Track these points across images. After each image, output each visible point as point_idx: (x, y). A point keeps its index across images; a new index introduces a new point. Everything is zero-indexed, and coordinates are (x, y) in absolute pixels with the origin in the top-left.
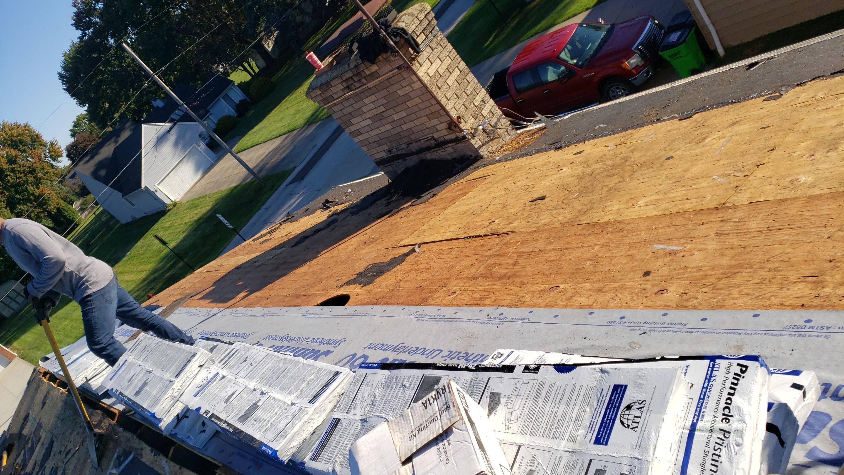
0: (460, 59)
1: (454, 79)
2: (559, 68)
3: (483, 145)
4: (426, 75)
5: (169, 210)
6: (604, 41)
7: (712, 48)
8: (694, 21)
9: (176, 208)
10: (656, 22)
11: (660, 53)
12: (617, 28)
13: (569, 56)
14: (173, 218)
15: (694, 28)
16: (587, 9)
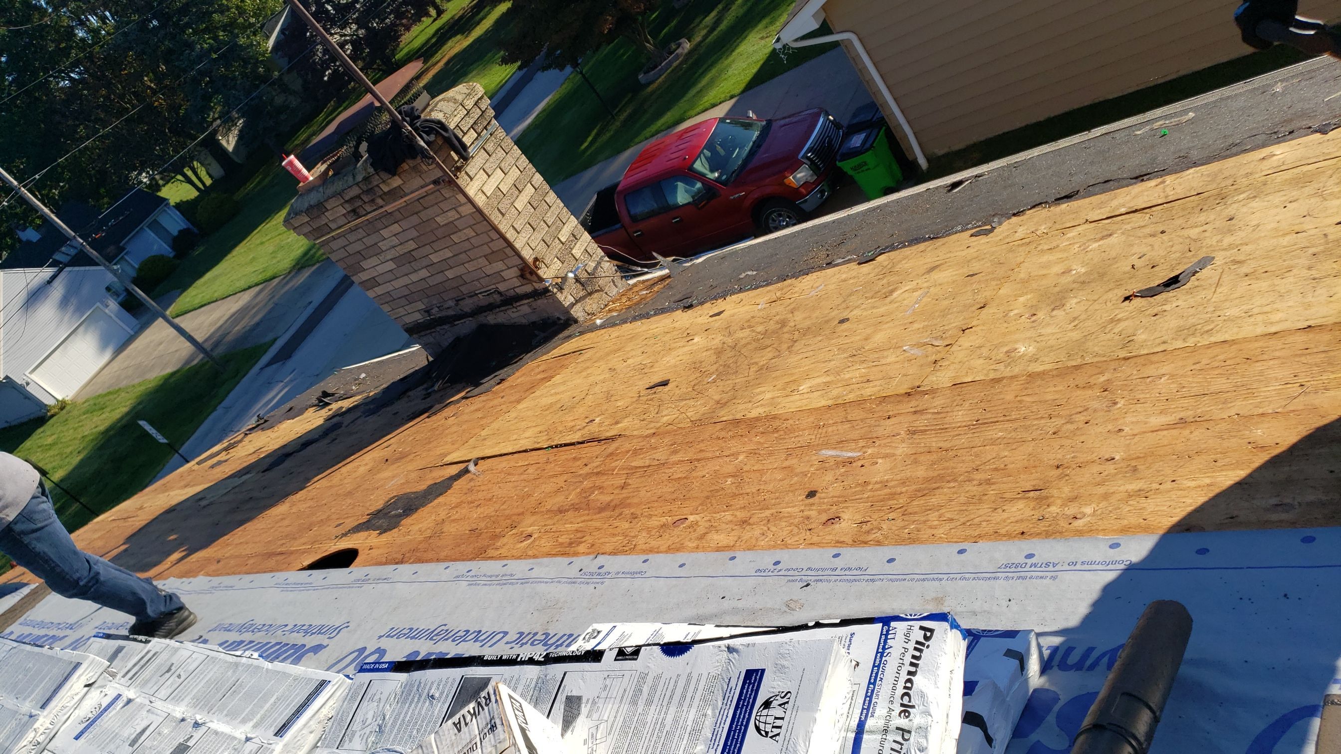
0: (534, 170)
1: (526, 201)
2: (693, 185)
3: (577, 301)
4: (480, 194)
5: (53, 416)
6: (757, 145)
7: (910, 158)
8: (883, 118)
9: (64, 411)
10: (831, 117)
11: (839, 164)
12: (775, 125)
13: (707, 166)
14: (60, 429)
15: (884, 128)
16: (732, 97)
